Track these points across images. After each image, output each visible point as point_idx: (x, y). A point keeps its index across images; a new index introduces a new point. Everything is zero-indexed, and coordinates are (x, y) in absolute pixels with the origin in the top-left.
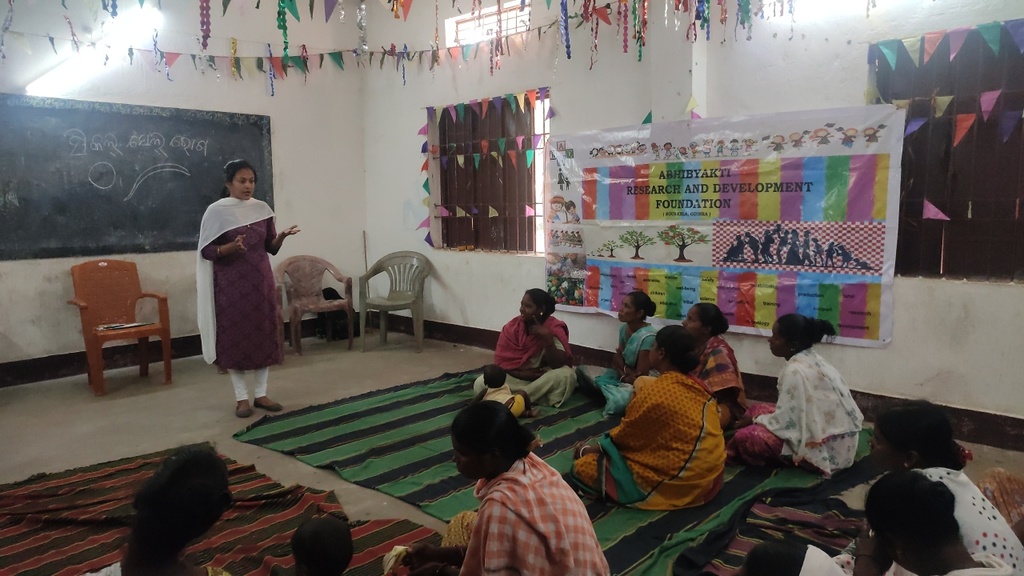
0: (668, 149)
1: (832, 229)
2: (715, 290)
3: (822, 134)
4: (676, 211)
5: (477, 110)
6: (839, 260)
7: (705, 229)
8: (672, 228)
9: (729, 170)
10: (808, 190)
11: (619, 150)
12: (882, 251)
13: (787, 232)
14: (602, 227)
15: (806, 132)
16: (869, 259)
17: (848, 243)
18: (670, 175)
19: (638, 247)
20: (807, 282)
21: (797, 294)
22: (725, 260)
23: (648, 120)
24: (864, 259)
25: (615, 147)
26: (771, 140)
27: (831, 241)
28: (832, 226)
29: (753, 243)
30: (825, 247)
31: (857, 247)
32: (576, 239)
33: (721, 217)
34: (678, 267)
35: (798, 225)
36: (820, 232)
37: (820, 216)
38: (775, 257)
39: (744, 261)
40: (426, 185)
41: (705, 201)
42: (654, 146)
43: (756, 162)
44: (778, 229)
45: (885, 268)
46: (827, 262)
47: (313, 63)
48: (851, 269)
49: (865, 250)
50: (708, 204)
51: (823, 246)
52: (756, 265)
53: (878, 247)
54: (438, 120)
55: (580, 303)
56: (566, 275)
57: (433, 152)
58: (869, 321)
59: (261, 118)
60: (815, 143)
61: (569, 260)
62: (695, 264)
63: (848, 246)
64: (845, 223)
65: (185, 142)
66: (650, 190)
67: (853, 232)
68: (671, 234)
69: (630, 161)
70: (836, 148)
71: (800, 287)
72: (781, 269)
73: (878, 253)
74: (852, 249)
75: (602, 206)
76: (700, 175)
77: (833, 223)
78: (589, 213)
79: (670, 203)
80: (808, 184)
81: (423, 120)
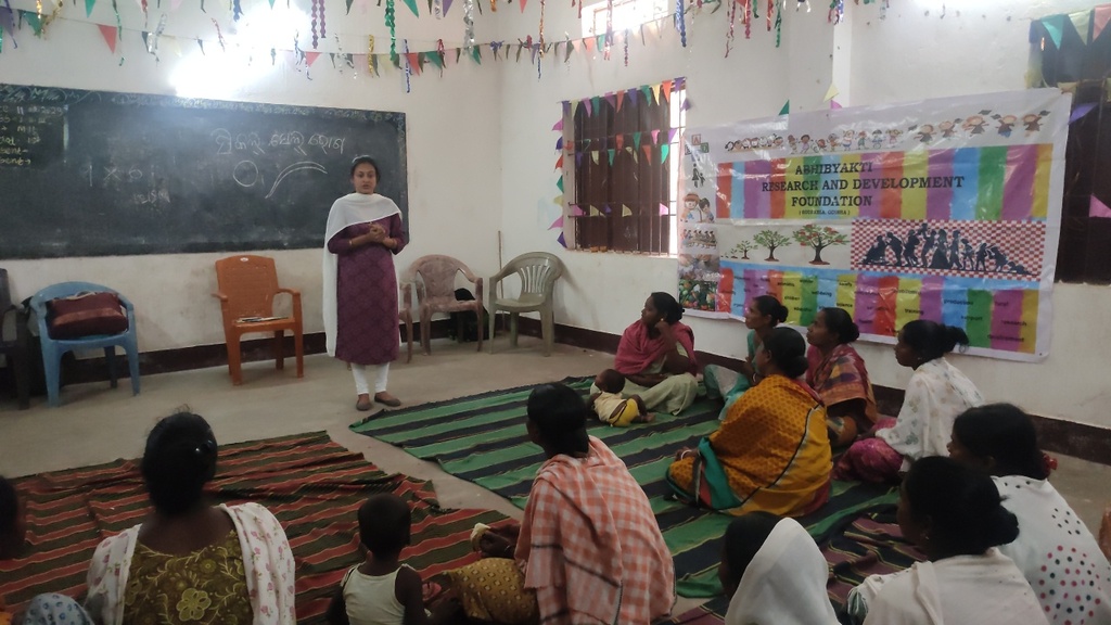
0: (806, 143)
1: (985, 229)
2: (852, 295)
3: (975, 122)
4: (813, 209)
5: (612, 103)
6: (991, 264)
7: (844, 228)
8: (809, 227)
9: (871, 164)
10: (959, 185)
11: (755, 143)
12: (1041, 253)
13: (934, 233)
14: (737, 227)
15: (958, 120)
16: (1026, 262)
17: (1003, 245)
18: (807, 170)
19: (772, 248)
20: (956, 287)
21: (942, 300)
22: (865, 263)
23: (785, 110)
24: (1021, 262)
25: (751, 141)
26: (918, 130)
27: (984, 242)
28: (985, 225)
29: (896, 244)
30: (977, 249)
31: (1012, 248)
32: (710, 239)
33: (861, 215)
34: (815, 270)
35: (946, 225)
36: (971, 231)
37: (971, 215)
38: (920, 260)
39: (885, 264)
40: (560, 183)
41: (844, 197)
42: (791, 138)
43: (900, 155)
44: (924, 229)
45: (1044, 271)
46: (977, 265)
47: (449, 58)
48: (1005, 274)
49: (1022, 252)
50: (847, 202)
51: (974, 248)
52: (898, 268)
53: (1037, 249)
54: (573, 115)
55: (712, 307)
56: (698, 278)
57: (568, 148)
58: (1023, 332)
59: (396, 115)
60: (969, 132)
61: (702, 262)
62: (832, 266)
63: (1003, 248)
64: (999, 222)
65: (322, 140)
66: (786, 186)
67: (1009, 232)
68: (807, 234)
69: (765, 155)
70: (991, 138)
71: (947, 293)
72: (925, 273)
73: (1037, 256)
74: (1007, 251)
75: (736, 205)
76: (839, 170)
77: (985, 222)
78: (723, 211)
79: (806, 201)
80: (959, 178)
81: (558, 115)
